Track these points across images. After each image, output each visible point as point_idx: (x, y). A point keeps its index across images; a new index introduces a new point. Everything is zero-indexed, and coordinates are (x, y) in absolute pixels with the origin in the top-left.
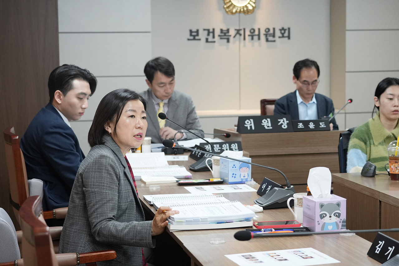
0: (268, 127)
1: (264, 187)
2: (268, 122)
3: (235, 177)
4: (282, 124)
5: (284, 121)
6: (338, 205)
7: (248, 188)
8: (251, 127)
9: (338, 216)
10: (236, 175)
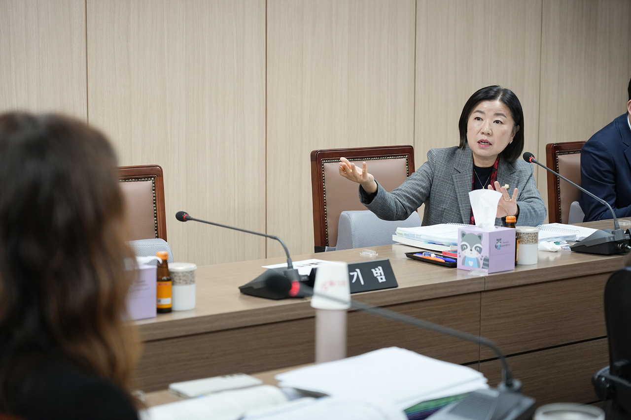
6: (480, 237)
9: (479, 250)
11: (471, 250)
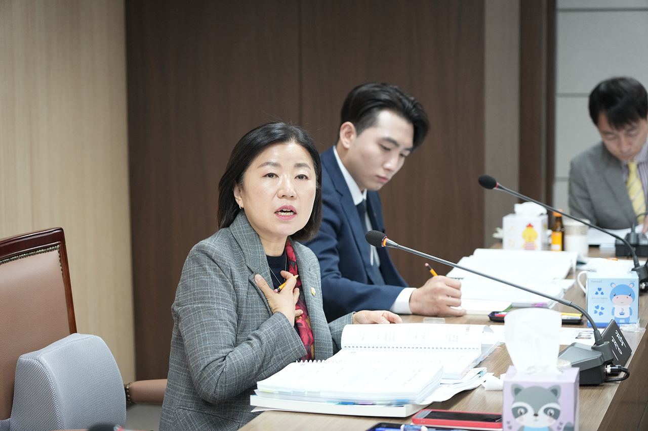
3: (601, 314)
6: (555, 391)
9: (556, 414)
10: (602, 309)
11: (536, 415)
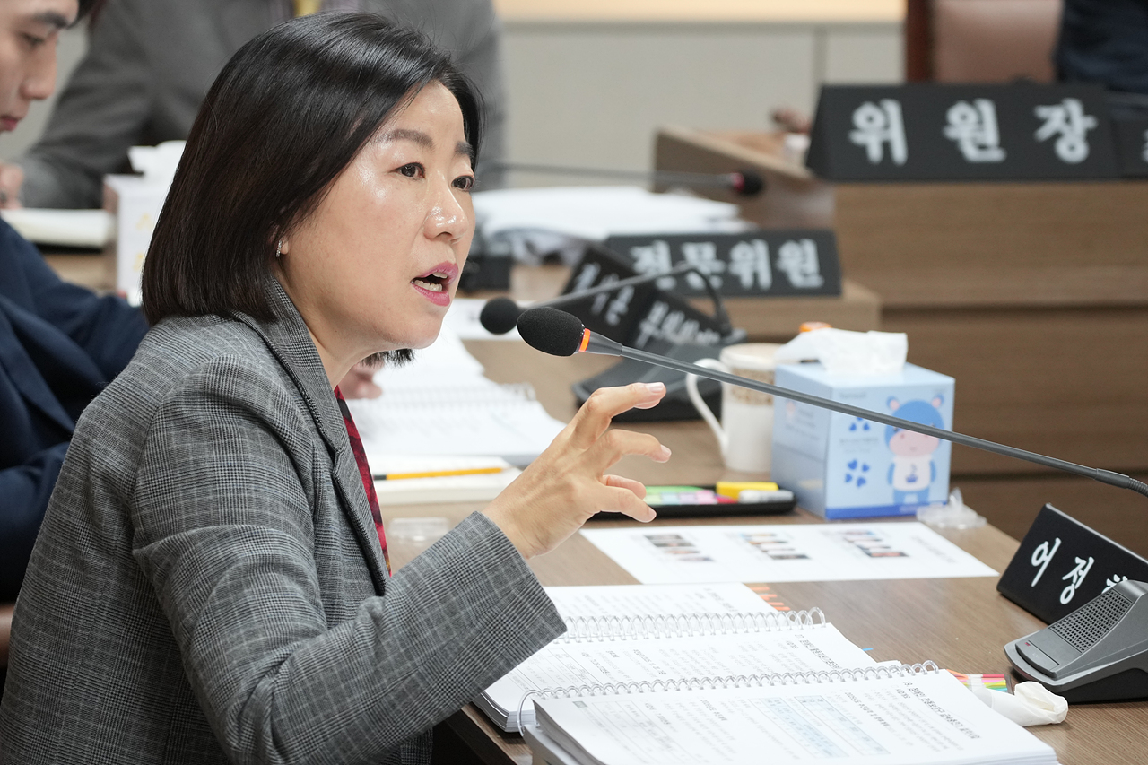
0: (982, 147)
1: (1047, 559)
2: (980, 122)
3: (861, 482)
4: (1057, 136)
5: (1068, 120)
7: (938, 553)
8: (886, 147)
10: (865, 468)
